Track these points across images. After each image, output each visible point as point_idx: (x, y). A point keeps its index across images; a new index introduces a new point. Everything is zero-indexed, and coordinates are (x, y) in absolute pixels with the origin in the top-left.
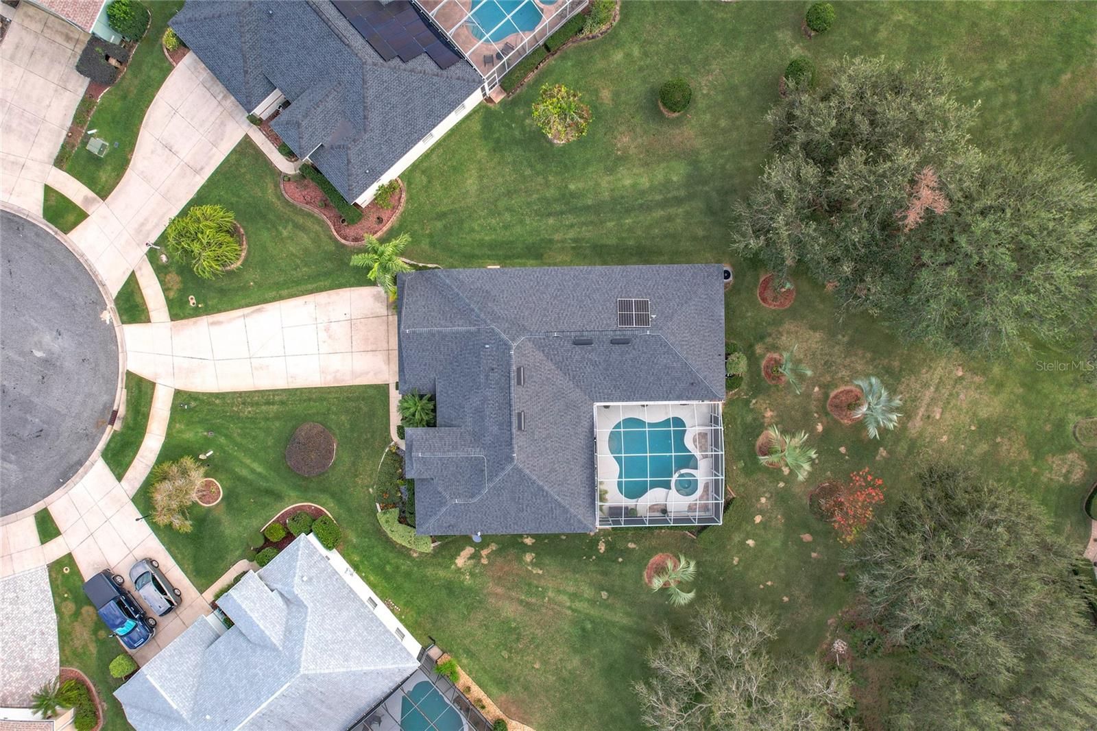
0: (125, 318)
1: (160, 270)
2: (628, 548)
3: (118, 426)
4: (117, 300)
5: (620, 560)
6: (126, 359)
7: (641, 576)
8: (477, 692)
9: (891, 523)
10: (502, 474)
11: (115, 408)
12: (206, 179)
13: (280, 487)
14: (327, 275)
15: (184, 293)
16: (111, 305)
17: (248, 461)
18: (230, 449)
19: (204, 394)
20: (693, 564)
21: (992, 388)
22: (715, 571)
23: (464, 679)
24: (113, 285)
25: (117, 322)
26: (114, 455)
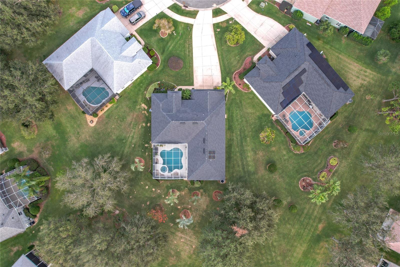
0: (214, 10)
1: (227, 21)
2: (146, 153)
3: (183, 8)
4: (219, 8)
5: (143, 150)
6: (202, 10)
7: (138, 156)
8: (106, 109)
9: (154, 224)
10: (168, 118)
11: (188, 7)
12: (253, 35)
13: (165, 55)
14: (225, 69)
15: (221, 28)
16: (218, 7)
17: (173, 45)
18: (176, 40)
19: (192, 33)
20: (142, 170)
21: (189, 255)
22: (139, 177)
23: (110, 105)
24: (224, 8)
25: (213, 8)
26: (175, 7)
